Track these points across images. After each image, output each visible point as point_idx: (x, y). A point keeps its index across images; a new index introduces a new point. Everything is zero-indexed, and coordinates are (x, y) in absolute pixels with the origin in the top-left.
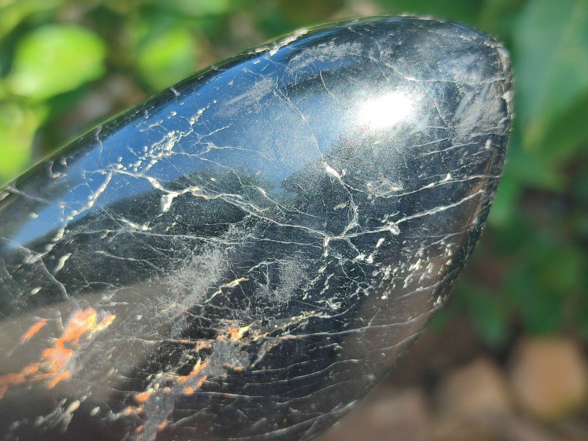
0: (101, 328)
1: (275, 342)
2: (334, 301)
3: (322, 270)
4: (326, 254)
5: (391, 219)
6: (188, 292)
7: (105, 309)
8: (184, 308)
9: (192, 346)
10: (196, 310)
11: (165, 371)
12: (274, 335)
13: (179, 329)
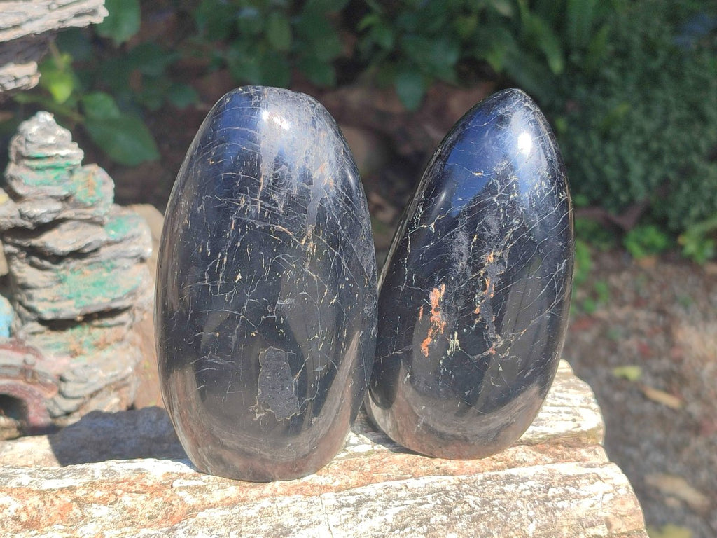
0: (443, 293)
1: (507, 252)
2: (516, 220)
3: (501, 211)
4: (498, 204)
5: (512, 175)
6: (462, 255)
7: (439, 284)
8: (465, 262)
9: (479, 276)
10: (469, 260)
11: (477, 293)
12: (504, 249)
13: (469, 273)
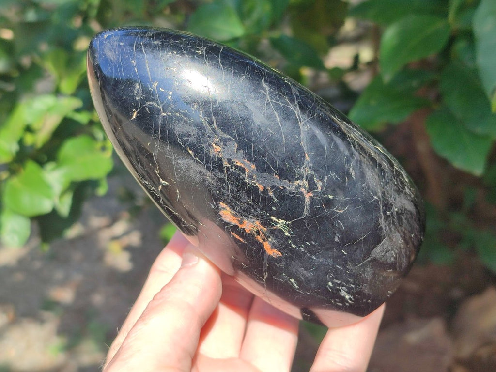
0: (228, 208)
1: (219, 131)
2: (193, 106)
3: (178, 115)
4: (170, 114)
5: (151, 86)
6: (201, 172)
7: (218, 207)
8: (209, 173)
9: (228, 168)
10: (208, 168)
11: (244, 179)
12: (215, 132)
13: (219, 175)
